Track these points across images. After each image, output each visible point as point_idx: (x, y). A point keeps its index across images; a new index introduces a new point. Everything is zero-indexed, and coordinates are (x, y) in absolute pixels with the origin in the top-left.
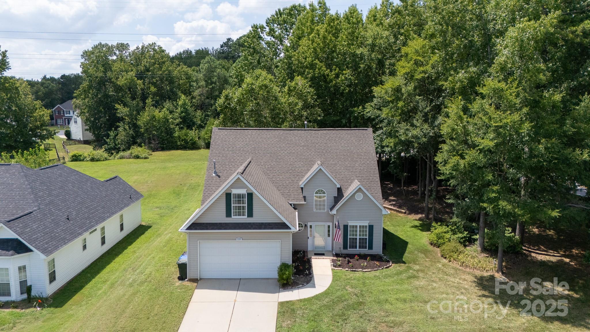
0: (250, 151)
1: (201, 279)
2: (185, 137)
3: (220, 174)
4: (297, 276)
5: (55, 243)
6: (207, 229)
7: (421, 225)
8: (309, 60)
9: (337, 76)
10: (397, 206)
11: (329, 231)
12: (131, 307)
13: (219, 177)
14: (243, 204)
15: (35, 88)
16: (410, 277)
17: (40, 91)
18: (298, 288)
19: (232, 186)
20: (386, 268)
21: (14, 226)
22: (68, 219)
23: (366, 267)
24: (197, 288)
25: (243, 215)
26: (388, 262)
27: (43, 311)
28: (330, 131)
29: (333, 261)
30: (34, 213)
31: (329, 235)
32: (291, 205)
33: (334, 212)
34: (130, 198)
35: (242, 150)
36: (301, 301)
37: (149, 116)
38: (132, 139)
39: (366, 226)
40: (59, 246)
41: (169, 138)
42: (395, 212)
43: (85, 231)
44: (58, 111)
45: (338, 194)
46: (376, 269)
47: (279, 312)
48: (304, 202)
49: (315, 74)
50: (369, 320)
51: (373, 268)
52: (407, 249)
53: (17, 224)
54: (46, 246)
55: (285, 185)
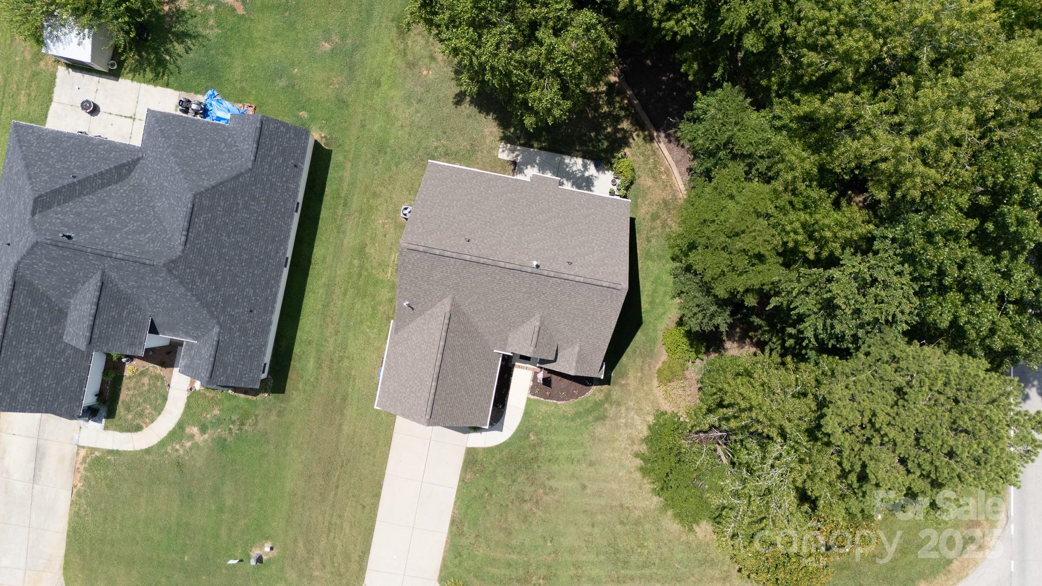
3: (413, 307)
13: (413, 309)
16: (597, 419)
22: (251, 311)
23: (563, 396)
47: (465, 461)
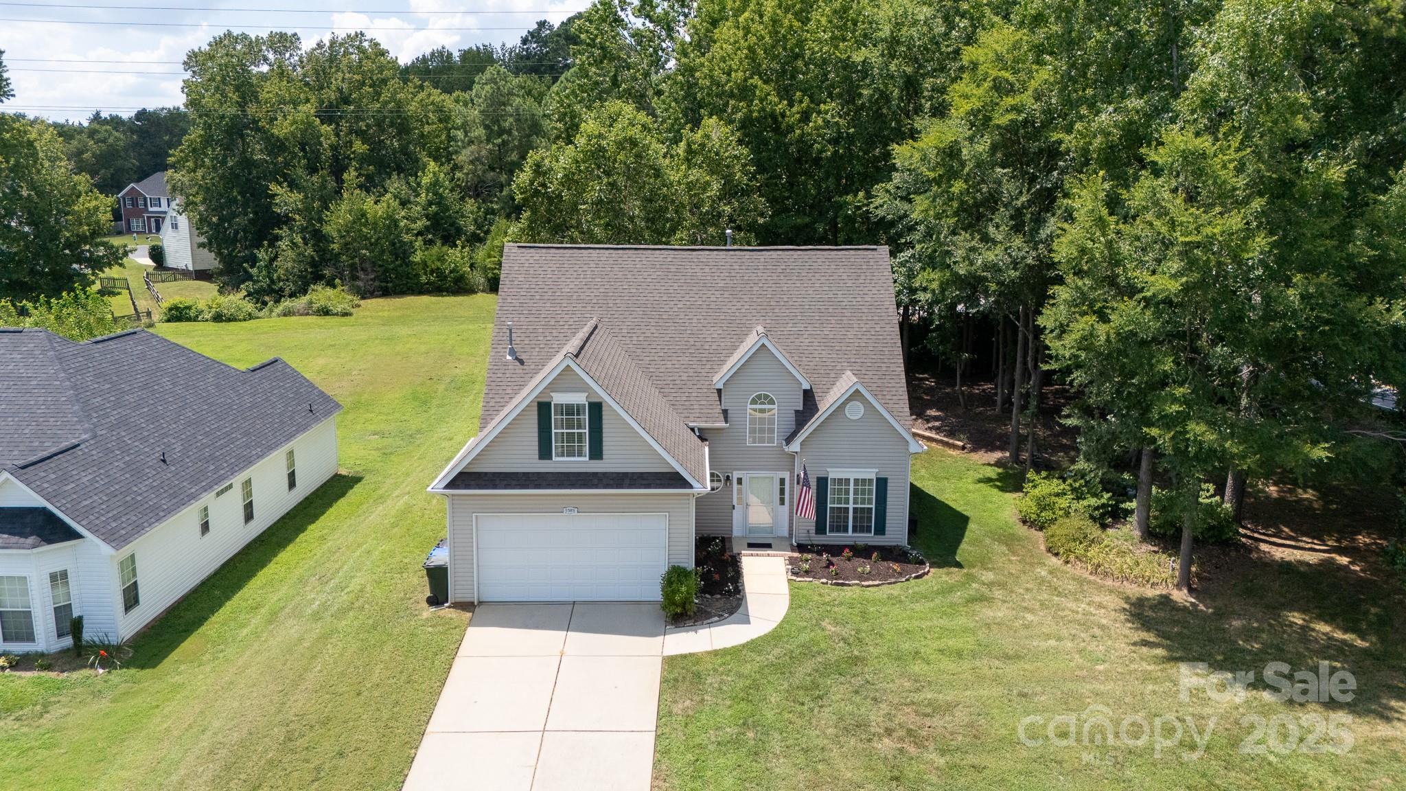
0: (594, 301)
1: (480, 603)
2: (439, 264)
3: (523, 357)
4: (707, 596)
5: (134, 518)
6: (495, 487)
7: (1001, 478)
8: (738, 76)
9: (805, 117)
10: (945, 431)
11: (782, 491)
12: (319, 668)
13: (522, 362)
14: (579, 427)
15: (75, 143)
16: (972, 600)
17: (88, 150)
18: (710, 625)
19: (553, 386)
20: (917, 577)
21: (36, 478)
22: (164, 461)
23: (869, 576)
24: (471, 623)
25: (580, 455)
26: (922, 563)
27: (111, 677)
28: (786, 253)
29: (792, 561)
30: (82, 446)
31: (782, 502)
32: (693, 430)
33: (795, 446)
34: (311, 411)
35: (575, 297)
36: (715, 653)
37: (350, 211)
38: (312, 267)
39: (871, 481)
40: (145, 524)
41: (401, 266)
42: (940, 447)
43: (206, 491)
44: (132, 199)
45: (804, 404)
46: (893, 580)
47: (664, 681)
48: (723, 425)
49: (751, 112)
50: (875, 699)
51: (885, 577)
52: (967, 533)
53: (43, 474)
54: (114, 525)
55: (677, 382)
